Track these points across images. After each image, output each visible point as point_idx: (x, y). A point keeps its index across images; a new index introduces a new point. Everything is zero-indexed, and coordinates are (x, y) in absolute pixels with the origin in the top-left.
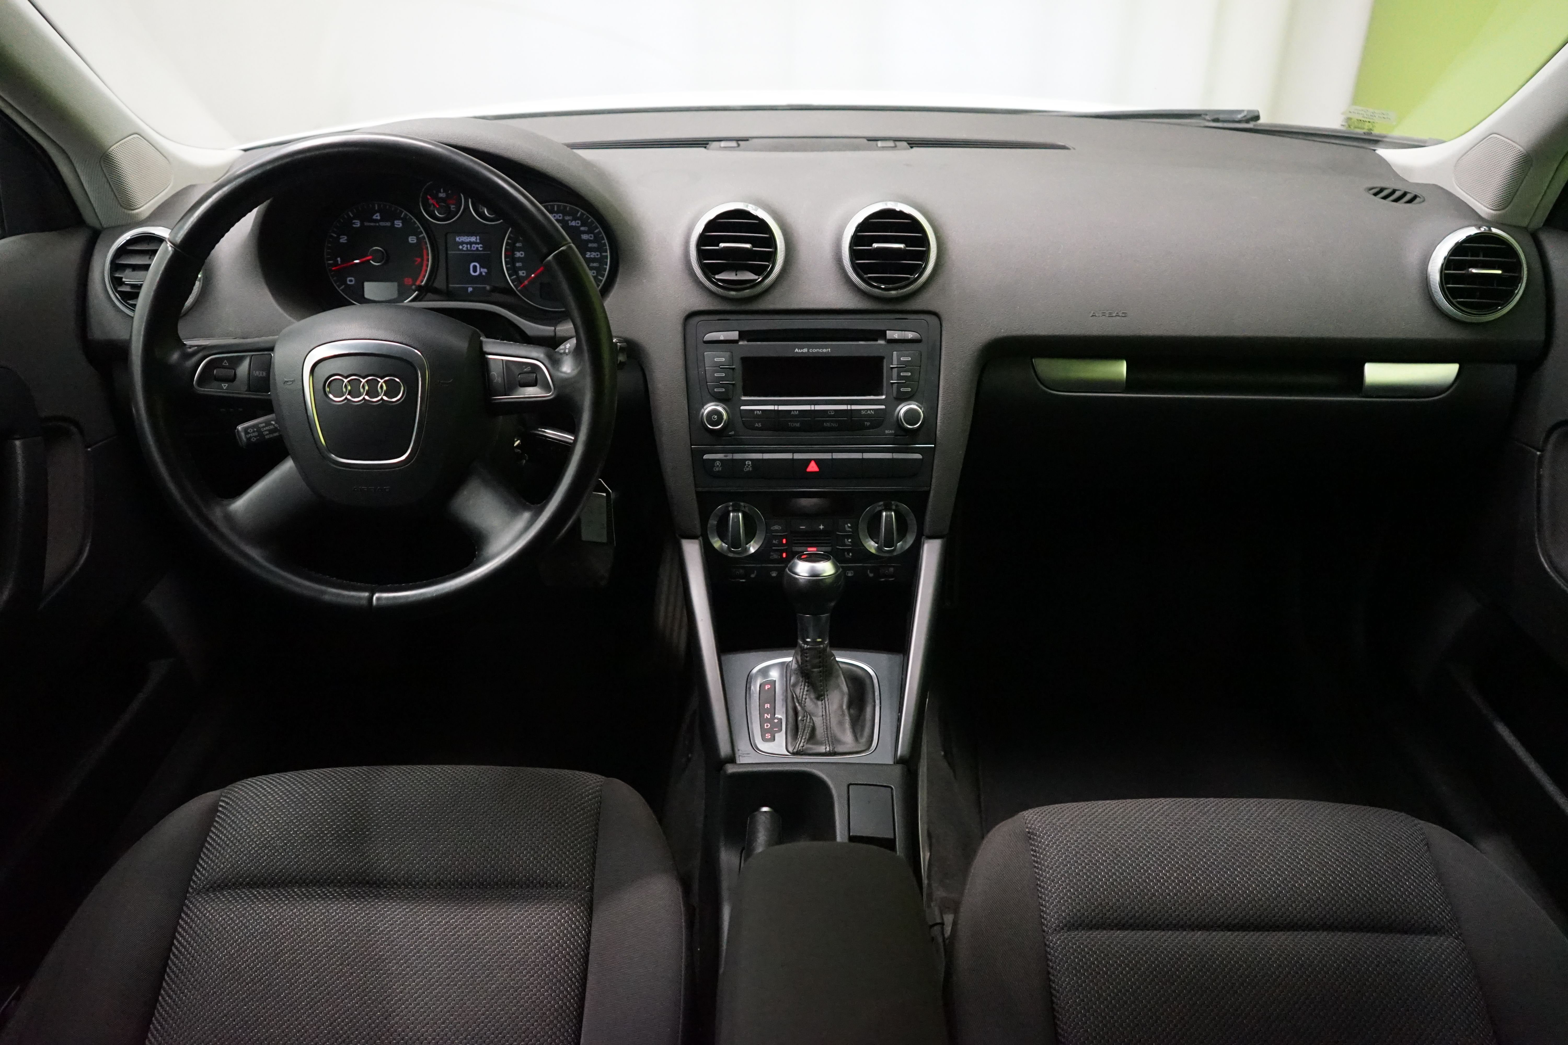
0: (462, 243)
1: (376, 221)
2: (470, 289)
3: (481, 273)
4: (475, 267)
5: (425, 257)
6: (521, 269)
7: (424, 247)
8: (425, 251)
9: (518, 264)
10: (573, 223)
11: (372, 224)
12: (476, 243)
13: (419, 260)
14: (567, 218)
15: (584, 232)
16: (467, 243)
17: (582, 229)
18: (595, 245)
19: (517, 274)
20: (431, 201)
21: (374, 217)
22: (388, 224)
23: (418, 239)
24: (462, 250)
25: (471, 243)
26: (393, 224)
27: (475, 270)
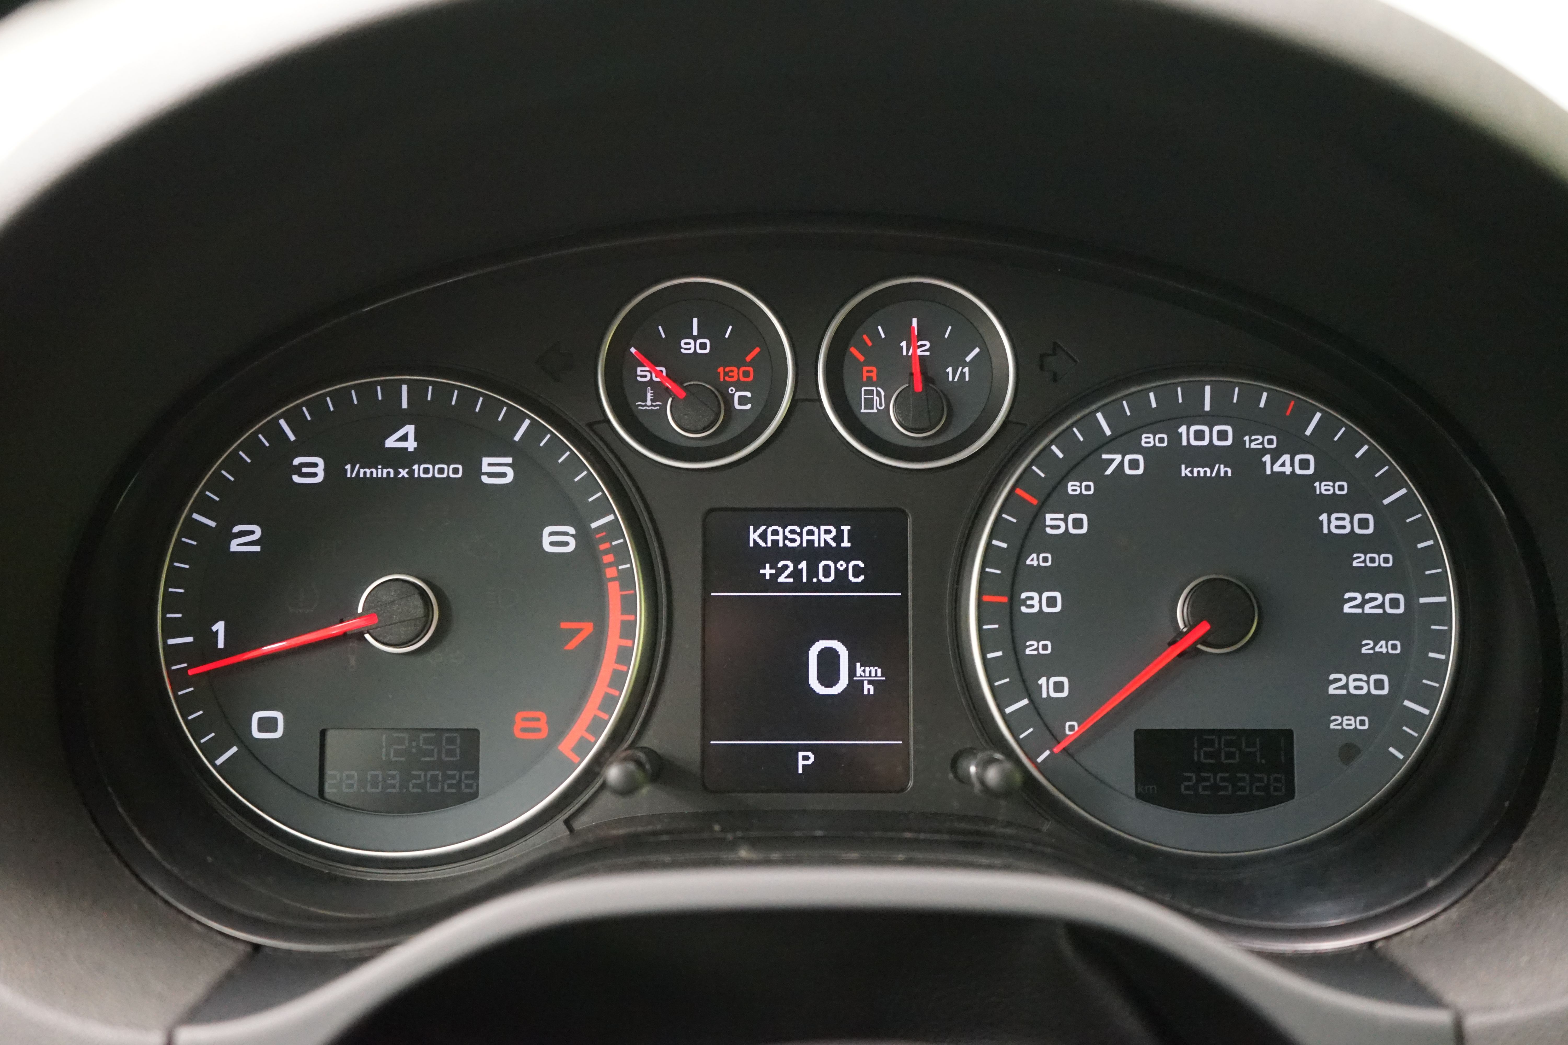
0: (776, 553)
1: (400, 458)
2: (805, 760)
3: (855, 685)
4: (828, 659)
5: (615, 616)
6: (1046, 665)
7: (611, 572)
8: (614, 591)
9: (1032, 648)
10: (1285, 465)
11: (380, 472)
12: (836, 554)
13: (588, 628)
14: (1254, 442)
15: (1332, 504)
16: (796, 555)
17: (1324, 488)
18: (1383, 560)
19: (1031, 691)
20: (644, 373)
21: (391, 443)
22: (452, 471)
23: (584, 536)
24: (773, 584)
25: (813, 554)
26: (473, 470)
27: (829, 675)
